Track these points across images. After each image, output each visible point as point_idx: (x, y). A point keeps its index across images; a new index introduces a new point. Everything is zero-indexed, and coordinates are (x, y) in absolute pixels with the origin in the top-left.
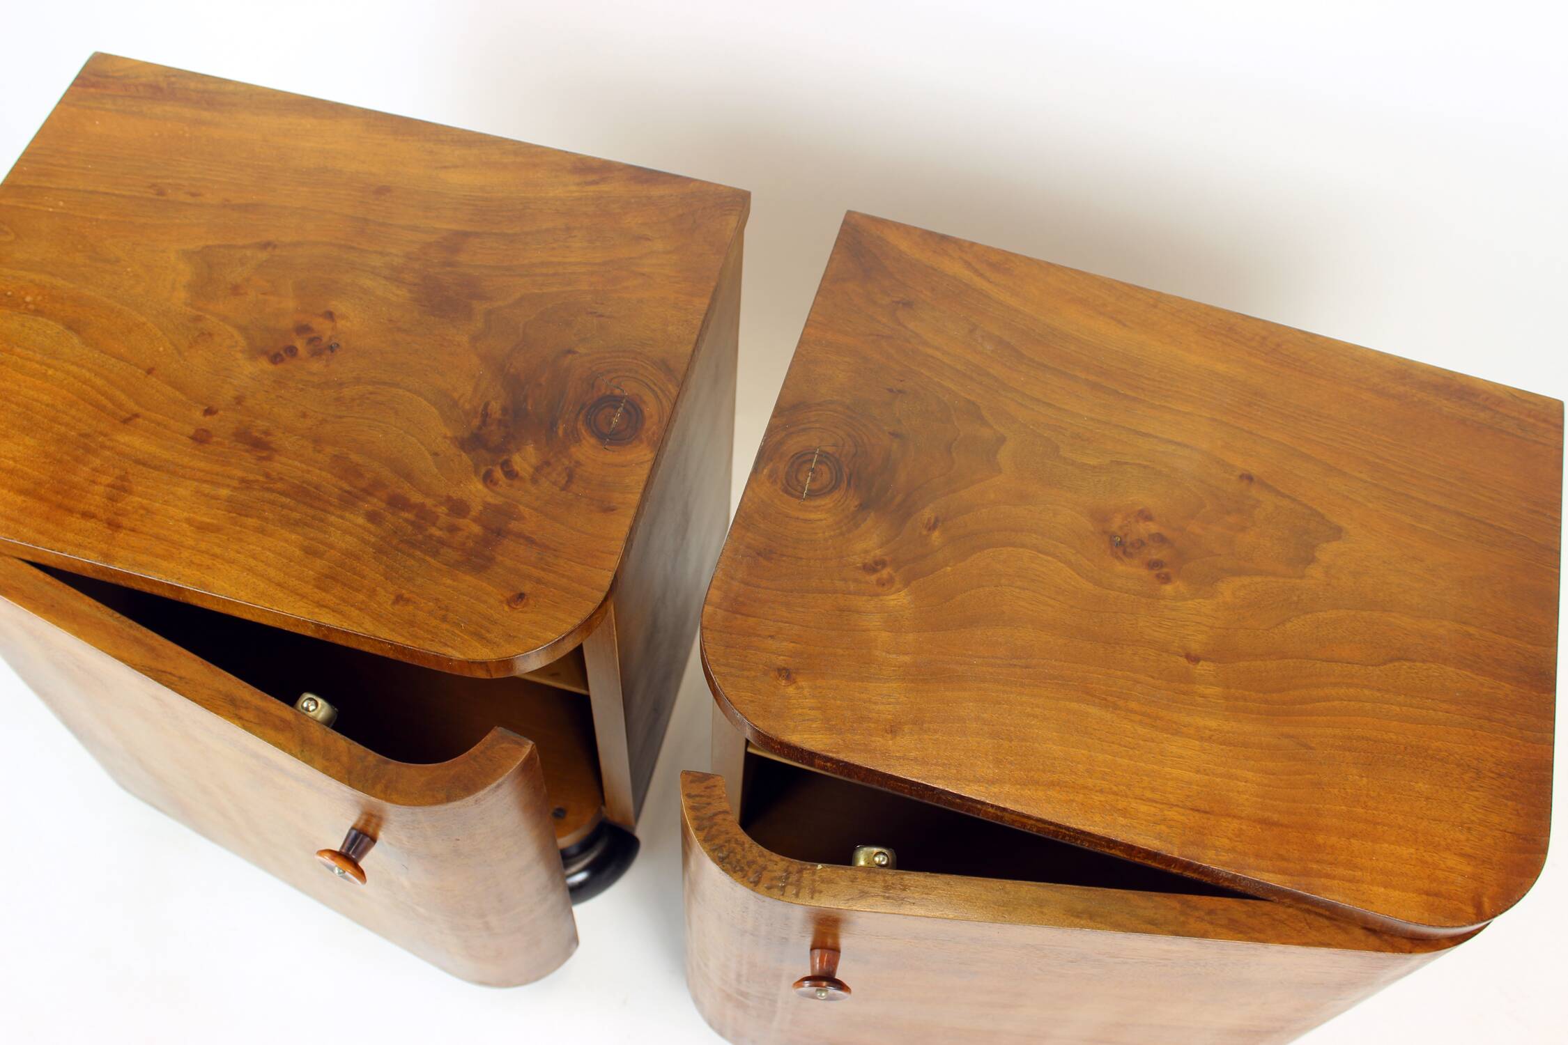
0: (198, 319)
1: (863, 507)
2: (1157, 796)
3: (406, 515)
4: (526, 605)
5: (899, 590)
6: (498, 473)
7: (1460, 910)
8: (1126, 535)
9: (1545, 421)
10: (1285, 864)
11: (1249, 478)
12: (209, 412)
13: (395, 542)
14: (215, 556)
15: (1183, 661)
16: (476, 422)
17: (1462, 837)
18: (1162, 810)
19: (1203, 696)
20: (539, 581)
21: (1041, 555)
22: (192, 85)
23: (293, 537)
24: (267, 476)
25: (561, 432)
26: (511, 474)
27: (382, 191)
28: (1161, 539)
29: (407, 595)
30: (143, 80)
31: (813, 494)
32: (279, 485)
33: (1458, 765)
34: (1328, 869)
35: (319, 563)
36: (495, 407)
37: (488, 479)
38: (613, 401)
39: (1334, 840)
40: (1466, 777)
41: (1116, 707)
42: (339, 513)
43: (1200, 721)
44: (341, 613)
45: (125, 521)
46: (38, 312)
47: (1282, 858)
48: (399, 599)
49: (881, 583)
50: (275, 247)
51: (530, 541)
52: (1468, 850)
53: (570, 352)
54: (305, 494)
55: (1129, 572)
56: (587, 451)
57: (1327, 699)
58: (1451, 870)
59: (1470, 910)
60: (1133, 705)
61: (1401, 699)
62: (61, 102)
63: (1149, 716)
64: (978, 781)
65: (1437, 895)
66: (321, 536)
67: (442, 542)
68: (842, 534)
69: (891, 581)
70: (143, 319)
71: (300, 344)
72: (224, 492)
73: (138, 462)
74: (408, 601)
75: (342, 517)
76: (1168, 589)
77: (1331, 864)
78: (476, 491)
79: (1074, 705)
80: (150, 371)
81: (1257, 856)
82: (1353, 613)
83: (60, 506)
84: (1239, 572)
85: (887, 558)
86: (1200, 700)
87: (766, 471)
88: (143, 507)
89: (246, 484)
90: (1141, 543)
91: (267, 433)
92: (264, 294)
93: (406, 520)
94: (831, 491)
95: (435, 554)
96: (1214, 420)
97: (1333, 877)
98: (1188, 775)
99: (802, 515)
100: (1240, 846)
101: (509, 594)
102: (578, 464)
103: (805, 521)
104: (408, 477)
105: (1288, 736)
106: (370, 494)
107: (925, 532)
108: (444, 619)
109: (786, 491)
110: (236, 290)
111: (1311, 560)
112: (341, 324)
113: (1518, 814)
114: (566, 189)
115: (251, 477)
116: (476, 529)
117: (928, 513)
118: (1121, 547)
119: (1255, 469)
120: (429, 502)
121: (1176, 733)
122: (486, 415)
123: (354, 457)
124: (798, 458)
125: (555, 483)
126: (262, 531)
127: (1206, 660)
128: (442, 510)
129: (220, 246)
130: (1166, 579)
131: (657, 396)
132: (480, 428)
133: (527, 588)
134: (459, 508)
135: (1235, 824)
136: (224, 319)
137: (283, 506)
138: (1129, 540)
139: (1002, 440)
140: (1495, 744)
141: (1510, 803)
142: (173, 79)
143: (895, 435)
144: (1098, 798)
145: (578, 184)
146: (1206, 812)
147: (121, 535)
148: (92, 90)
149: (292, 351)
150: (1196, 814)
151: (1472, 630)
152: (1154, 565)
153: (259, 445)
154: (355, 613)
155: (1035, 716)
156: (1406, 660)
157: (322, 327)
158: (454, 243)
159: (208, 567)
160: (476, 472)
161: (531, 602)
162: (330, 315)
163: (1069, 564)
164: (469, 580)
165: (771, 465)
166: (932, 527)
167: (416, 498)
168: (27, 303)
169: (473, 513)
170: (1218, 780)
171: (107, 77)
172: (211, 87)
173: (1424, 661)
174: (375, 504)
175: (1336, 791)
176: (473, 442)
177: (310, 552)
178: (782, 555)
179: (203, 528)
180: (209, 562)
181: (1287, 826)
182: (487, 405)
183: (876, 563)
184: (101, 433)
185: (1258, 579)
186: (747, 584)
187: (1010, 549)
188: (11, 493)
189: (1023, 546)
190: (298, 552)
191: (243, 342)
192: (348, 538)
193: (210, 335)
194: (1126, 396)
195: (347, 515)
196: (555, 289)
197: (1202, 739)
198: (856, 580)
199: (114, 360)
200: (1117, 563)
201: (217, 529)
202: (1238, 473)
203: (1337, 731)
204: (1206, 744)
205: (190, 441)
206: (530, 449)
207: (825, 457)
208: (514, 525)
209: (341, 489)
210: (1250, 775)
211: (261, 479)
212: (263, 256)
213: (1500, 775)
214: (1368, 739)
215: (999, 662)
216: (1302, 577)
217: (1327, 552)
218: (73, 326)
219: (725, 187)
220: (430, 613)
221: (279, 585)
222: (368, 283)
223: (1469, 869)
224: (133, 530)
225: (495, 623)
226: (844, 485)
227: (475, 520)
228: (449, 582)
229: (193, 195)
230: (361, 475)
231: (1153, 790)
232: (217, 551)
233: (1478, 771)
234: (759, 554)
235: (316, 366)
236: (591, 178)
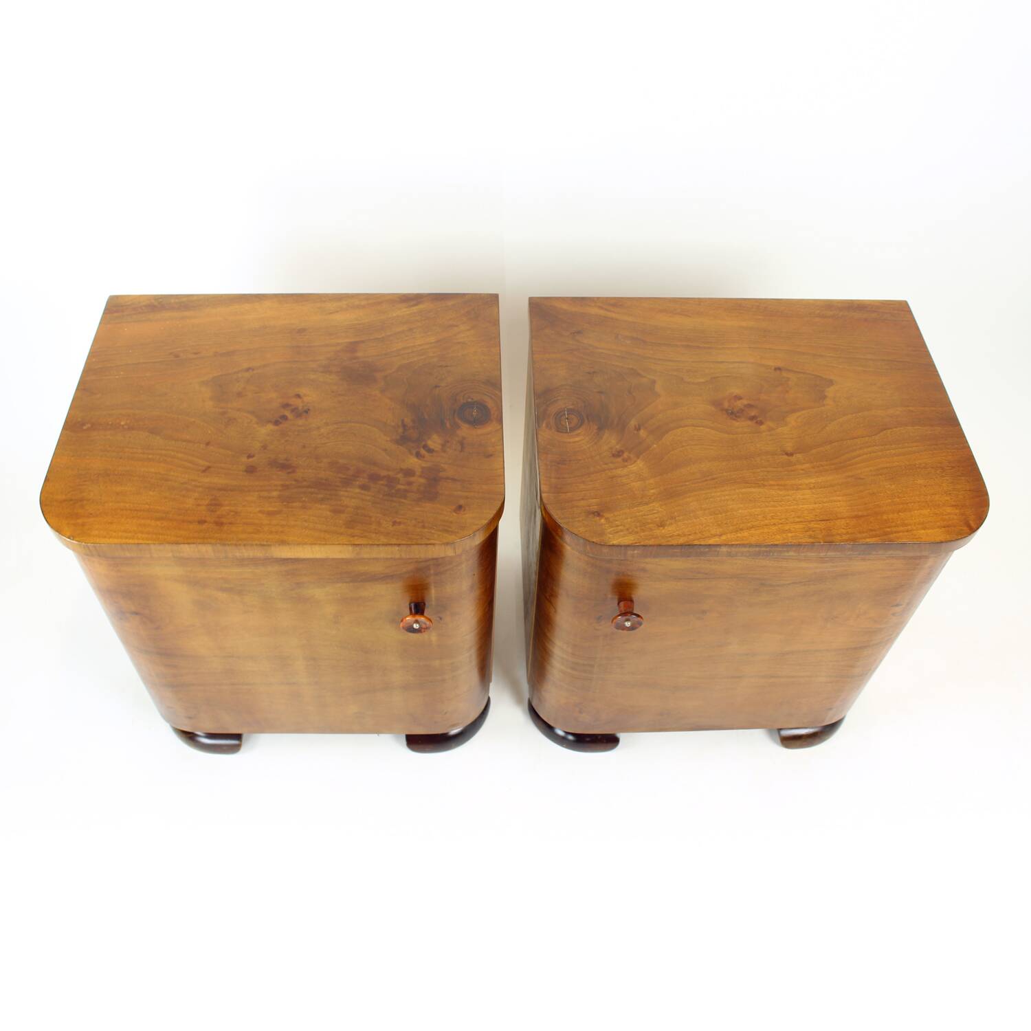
0: (224, 413)
1: (600, 429)
2: (802, 520)
3: (382, 482)
4: (464, 510)
5: (635, 462)
6: (423, 451)
7: (962, 530)
8: (733, 409)
9: (903, 311)
10: (874, 533)
11: (778, 369)
12: (249, 456)
13: (381, 496)
14: (283, 526)
15: (786, 457)
16: (401, 430)
17: (948, 498)
18: (806, 525)
19: (802, 470)
20: (467, 498)
21: (697, 428)
22: (173, 301)
23: (324, 506)
24: (296, 480)
25: (448, 425)
26: (430, 451)
27: (301, 331)
28: (750, 406)
29: (398, 520)
30: (144, 304)
31: (572, 429)
32: (305, 483)
33: (932, 468)
34: (894, 529)
35: (343, 516)
36: (408, 421)
37: (418, 455)
38: (470, 405)
39: (891, 516)
40: (938, 472)
41: (764, 486)
42: (344, 489)
43: (807, 481)
44: (365, 537)
45: (224, 520)
46: (131, 428)
47: (871, 530)
48: (394, 523)
49: (625, 460)
50: (253, 370)
51: (454, 480)
52: (954, 503)
53: (436, 387)
54: (321, 485)
55: (742, 425)
56: (465, 431)
57: (859, 456)
58: (949, 514)
59: (965, 528)
60: (771, 482)
61: (893, 446)
62: (100, 323)
63: (781, 485)
64: (715, 536)
65: (948, 526)
66: (339, 503)
67: (406, 491)
68: (596, 443)
69: (629, 458)
70: (193, 420)
71: (287, 413)
72: (275, 494)
73: (220, 490)
74: (400, 523)
75: (346, 491)
76: (763, 427)
77: (895, 526)
78: (412, 462)
79: (744, 490)
80: (208, 444)
81: (860, 532)
82: (854, 415)
83: (183, 521)
84: (794, 411)
85: (622, 449)
86: (801, 472)
87: (544, 425)
88: (231, 511)
89: (285, 487)
90: (742, 411)
91: (286, 460)
92: (256, 393)
93: (382, 485)
94: (581, 425)
95: (405, 497)
96: (750, 348)
97: (898, 532)
98: (811, 507)
99: (572, 440)
100: (850, 531)
101: (454, 507)
102: (464, 438)
103: (574, 442)
104: (375, 464)
105: (849, 477)
106: (358, 477)
107: (636, 432)
108: (424, 527)
109: (558, 431)
110: (240, 395)
111: (824, 397)
112: (305, 399)
113: (968, 482)
114: (403, 311)
115: (287, 483)
116: (422, 481)
117: (633, 423)
118: (734, 414)
119: (779, 364)
120: (391, 473)
121: (798, 489)
122: (404, 426)
123: (342, 461)
124: (557, 415)
125: (455, 450)
126: (304, 508)
127: (796, 453)
128: (400, 476)
129: (221, 375)
130: (761, 423)
131: (491, 398)
132: (403, 433)
133: (462, 502)
134: (409, 473)
135: (843, 522)
136: (239, 410)
137: (312, 493)
138: (735, 410)
139: (654, 382)
140: (944, 454)
141: (963, 478)
142: (161, 300)
143: (600, 392)
144: (774, 528)
145: (407, 307)
146: (827, 520)
147: (225, 528)
148: (115, 314)
149: (285, 418)
150: (823, 522)
151: (911, 408)
152: (752, 418)
153: (286, 467)
154: (374, 535)
155: (727, 500)
156: (889, 429)
157: (298, 403)
158: (352, 348)
159: (282, 532)
160: (411, 454)
161: (467, 508)
162: (298, 396)
163: (712, 428)
164: (428, 506)
165: (545, 422)
166: (638, 429)
167: (384, 473)
168: (123, 426)
169: (418, 474)
170: (826, 505)
171: (122, 306)
172: (184, 299)
173: (896, 427)
174: (362, 480)
175: (882, 494)
176: (403, 440)
177: (336, 512)
178: (570, 461)
179: (270, 514)
180: (281, 529)
181: (867, 516)
182: (403, 421)
183: (619, 452)
184: (192, 480)
185: (803, 412)
186: (559, 478)
187: (681, 429)
188: (153, 521)
189: (686, 426)
190: (328, 513)
191: (255, 420)
192: (353, 500)
193: (235, 419)
194: (705, 348)
195: (349, 489)
196: (416, 359)
197: (810, 488)
198: (612, 463)
199: (184, 443)
200: (734, 422)
201: (279, 512)
202: (773, 368)
203: (871, 468)
204: (814, 491)
205: (245, 473)
206: (435, 437)
207: (571, 411)
208: (442, 474)
209: (340, 478)
210: (840, 498)
211: (294, 483)
212: (247, 375)
213: (953, 467)
214: (887, 468)
215: (699, 481)
216: (824, 405)
217: (830, 392)
218: (153, 432)
219: (484, 294)
220: (415, 526)
221: (325, 531)
222: (312, 377)
223: (957, 511)
224: (230, 523)
225: (451, 522)
226: (586, 421)
227: (421, 476)
228: (418, 509)
229: (196, 354)
230: (348, 469)
231: (799, 517)
232: (284, 523)
233: (942, 468)
234: (559, 463)
235: (300, 422)
236: (412, 303)
